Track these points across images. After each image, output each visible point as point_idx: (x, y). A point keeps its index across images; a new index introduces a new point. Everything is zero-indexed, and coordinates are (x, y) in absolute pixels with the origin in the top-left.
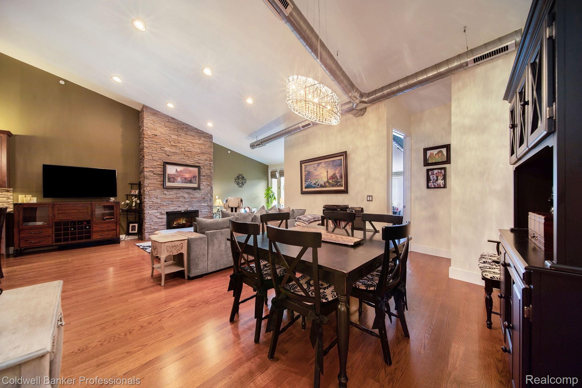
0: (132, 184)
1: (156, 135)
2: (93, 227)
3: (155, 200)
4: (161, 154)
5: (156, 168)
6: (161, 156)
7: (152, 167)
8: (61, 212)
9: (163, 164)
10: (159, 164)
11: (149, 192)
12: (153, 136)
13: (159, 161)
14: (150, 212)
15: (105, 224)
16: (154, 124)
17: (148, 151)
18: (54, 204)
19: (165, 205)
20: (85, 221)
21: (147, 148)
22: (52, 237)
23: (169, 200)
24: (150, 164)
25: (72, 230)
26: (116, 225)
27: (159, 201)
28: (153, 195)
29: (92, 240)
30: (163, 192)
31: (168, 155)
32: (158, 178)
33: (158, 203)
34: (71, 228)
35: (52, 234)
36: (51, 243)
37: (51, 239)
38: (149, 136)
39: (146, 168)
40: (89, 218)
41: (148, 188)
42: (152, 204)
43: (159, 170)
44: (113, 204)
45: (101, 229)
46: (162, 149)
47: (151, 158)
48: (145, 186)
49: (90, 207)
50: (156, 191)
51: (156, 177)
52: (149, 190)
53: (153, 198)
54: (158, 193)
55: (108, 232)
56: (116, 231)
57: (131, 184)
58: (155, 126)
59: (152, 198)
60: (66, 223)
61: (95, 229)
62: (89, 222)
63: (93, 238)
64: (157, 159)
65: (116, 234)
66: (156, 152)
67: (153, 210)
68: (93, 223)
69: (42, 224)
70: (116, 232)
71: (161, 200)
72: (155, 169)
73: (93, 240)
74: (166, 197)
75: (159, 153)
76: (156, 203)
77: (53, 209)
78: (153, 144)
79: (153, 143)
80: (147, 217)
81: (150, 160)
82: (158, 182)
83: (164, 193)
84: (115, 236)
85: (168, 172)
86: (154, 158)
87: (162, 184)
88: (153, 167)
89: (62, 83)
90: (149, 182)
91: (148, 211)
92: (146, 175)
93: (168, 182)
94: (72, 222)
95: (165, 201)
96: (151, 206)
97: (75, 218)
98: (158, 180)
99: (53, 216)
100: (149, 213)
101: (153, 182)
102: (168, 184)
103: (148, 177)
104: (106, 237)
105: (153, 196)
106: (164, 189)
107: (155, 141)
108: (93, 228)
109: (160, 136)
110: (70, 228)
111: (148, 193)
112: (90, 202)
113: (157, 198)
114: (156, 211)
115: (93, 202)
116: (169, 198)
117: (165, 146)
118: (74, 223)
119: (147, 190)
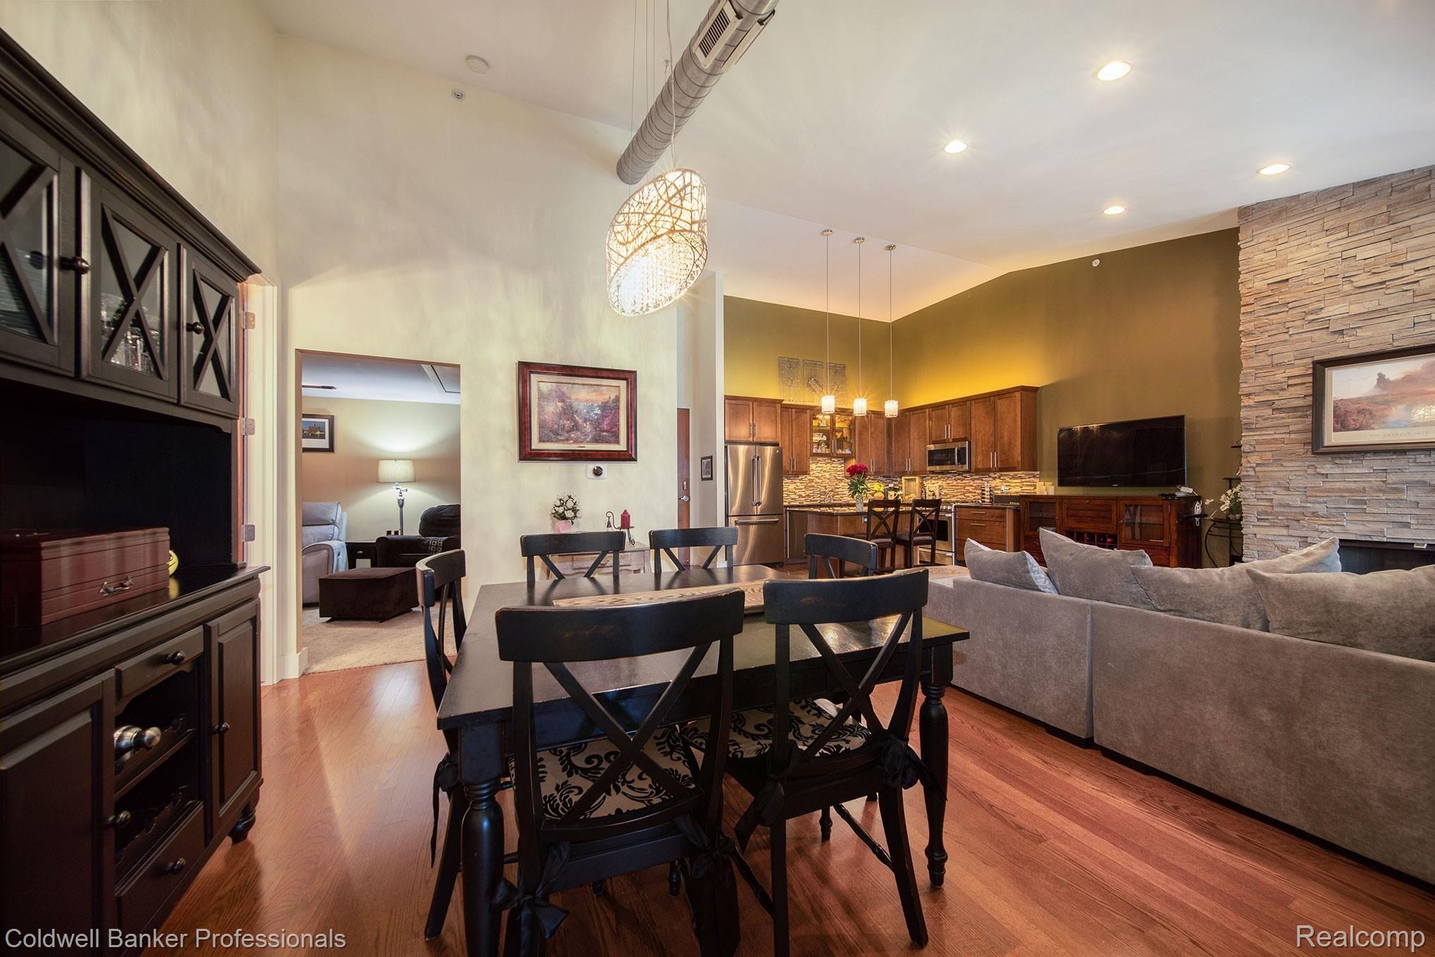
1: (1287, 280)
3: (1280, 496)
4: (1309, 335)
5: (1285, 389)
6: (1306, 345)
7: (1268, 390)
8: (1071, 512)
9: (1310, 371)
10: (1297, 373)
11: (1257, 469)
12: (1275, 287)
13: (1297, 362)
14: (1262, 532)
16: (1278, 248)
17: (1254, 343)
18: (1062, 499)
19: (1320, 513)
20: (1109, 536)
21: (1249, 334)
23: (1342, 496)
24: (1260, 382)
26: (1169, 555)
27: (1296, 500)
28: (1272, 479)
30: (1316, 468)
31: (1341, 332)
32: (1290, 420)
33: (1289, 506)
38: (1256, 296)
39: (1248, 395)
40: (1113, 532)
41: (1254, 459)
42: (1269, 510)
43: (1298, 395)
44: (1160, 503)
46: (1310, 317)
47: (1267, 361)
48: (1244, 452)
49: (1115, 507)
50: (1285, 464)
51: (1283, 418)
52: (1258, 465)
53: (1273, 489)
54: (1292, 474)
58: (1281, 253)
59: (1266, 489)
62: (1115, 539)
64: (1289, 357)
66: (1287, 337)
67: (1272, 529)
68: (1120, 542)
71: (1304, 497)
72: (1281, 393)
74: (1328, 485)
75: (1297, 337)
76: (1281, 505)
77: (1061, 506)
78: (1273, 314)
79: (1273, 311)
80: (1250, 547)
81: (1264, 367)
82: (1293, 436)
83: (1318, 470)
85: (1334, 395)
86: (1277, 360)
87: (1308, 441)
88: (1272, 387)
90: (1256, 438)
91: (1255, 530)
92: (1245, 418)
93: (1335, 430)
94: (1088, 535)
95: (1322, 500)
96: (1266, 513)
97: (1091, 528)
98: (1292, 428)
99: (1061, 520)
100: (1258, 536)
101: (1271, 437)
102: (1333, 438)
103: (1251, 423)
105: (1270, 483)
106: (1321, 458)
107: (1280, 302)
109: (1301, 278)
111: (1252, 473)
112: (1115, 497)
113: (1288, 489)
114: (1284, 532)
116: (1341, 490)
117: (1322, 305)
118: (1091, 536)
119: (1249, 465)
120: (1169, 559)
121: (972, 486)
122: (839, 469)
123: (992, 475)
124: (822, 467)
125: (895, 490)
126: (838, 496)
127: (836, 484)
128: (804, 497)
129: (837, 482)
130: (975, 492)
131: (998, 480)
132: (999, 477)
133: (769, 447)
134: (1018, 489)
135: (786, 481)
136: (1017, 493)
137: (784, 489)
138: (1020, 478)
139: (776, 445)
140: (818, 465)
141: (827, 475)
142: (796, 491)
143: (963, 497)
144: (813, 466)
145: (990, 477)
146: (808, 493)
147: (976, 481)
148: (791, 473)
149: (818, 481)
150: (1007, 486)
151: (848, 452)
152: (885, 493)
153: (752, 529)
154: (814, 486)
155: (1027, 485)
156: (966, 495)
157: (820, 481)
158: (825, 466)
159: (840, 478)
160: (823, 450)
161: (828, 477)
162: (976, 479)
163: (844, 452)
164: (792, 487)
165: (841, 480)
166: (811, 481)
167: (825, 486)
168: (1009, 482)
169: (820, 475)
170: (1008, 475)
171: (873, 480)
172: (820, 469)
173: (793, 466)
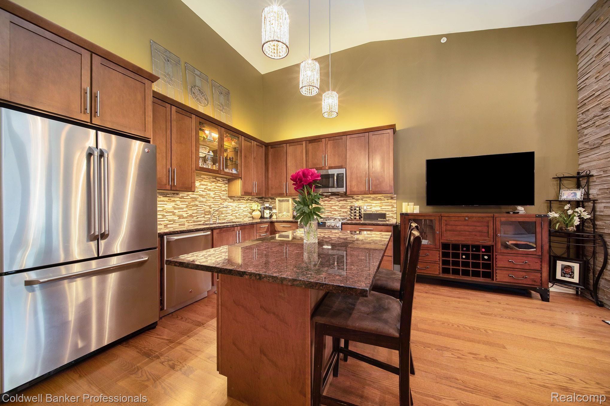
0: (560, 179)
2: (496, 259)
8: (449, 227)
15: (519, 258)
18: (441, 216)
20: (484, 247)
22: (439, 264)
25: (464, 259)
26: (541, 262)
29: (494, 282)
34: (463, 254)
35: (439, 260)
36: (437, 273)
37: (438, 268)
40: (490, 243)
44: (534, 220)
45: (511, 265)
49: (492, 223)
55: (524, 274)
56: (541, 274)
57: (558, 178)
60: (456, 247)
61: (500, 264)
62: (489, 249)
63: (496, 279)
65: (541, 280)
68: (496, 252)
69: (426, 244)
70: (541, 277)
73: (496, 282)
77: (440, 223)
84: (539, 284)
89: (444, 40)
94: (464, 246)
97: (469, 240)
99: (440, 234)
104: (520, 282)
108: (496, 262)
110: (461, 255)
112: (491, 215)
115: (496, 215)
118: (467, 246)
120: (541, 265)
121: (338, 205)
122: (224, 189)
123: (355, 197)
124: (206, 185)
125: (270, 209)
126: (223, 215)
127: (221, 204)
128: (186, 218)
129: (221, 201)
130: (341, 211)
131: (360, 202)
132: (362, 199)
133: (138, 142)
134: (378, 208)
135: (160, 198)
136: (378, 211)
137: (158, 209)
138: (380, 199)
139: (146, 140)
140: (203, 183)
141: (212, 194)
142: (175, 211)
143: (330, 214)
144: (197, 184)
145: (354, 199)
146: (190, 212)
147: (341, 202)
148: (168, 187)
149: (202, 199)
150: (368, 206)
151: (234, 172)
152: (262, 212)
153: (112, 278)
154: (197, 206)
155: (386, 205)
156: (333, 213)
157: (204, 200)
158: (209, 184)
159: (224, 197)
160: (209, 165)
161: (213, 196)
162: (341, 200)
163: (231, 172)
164: (169, 206)
165: (225, 200)
166: (195, 199)
167: (210, 206)
168: (370, 203)
169: (204, 193)
170: (370, 197)
171: (251, 200)
172: (204, 187)
173: (173, 180)
